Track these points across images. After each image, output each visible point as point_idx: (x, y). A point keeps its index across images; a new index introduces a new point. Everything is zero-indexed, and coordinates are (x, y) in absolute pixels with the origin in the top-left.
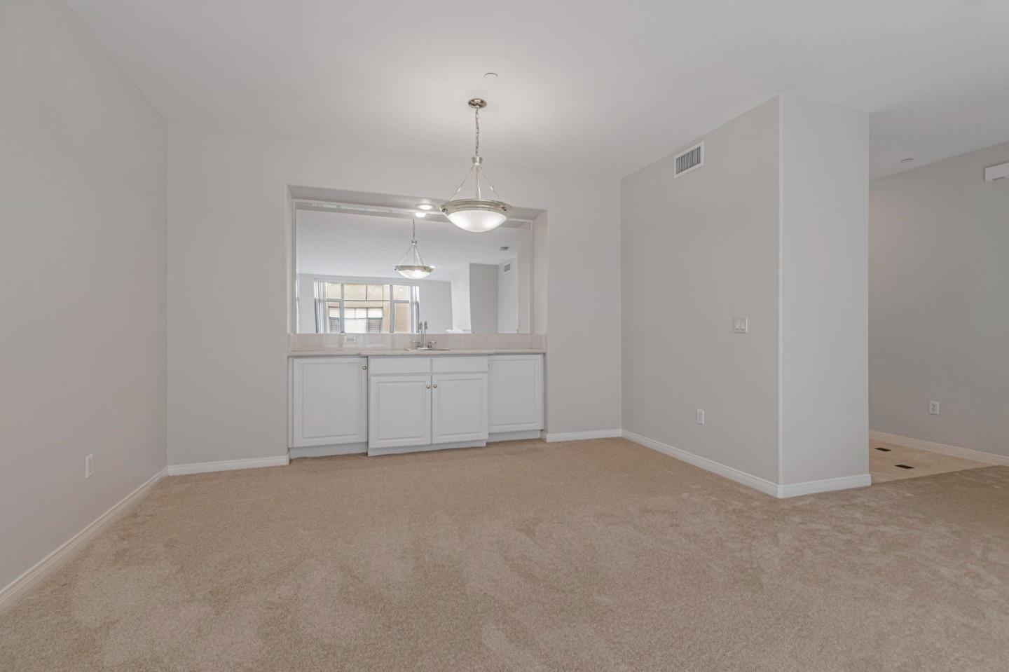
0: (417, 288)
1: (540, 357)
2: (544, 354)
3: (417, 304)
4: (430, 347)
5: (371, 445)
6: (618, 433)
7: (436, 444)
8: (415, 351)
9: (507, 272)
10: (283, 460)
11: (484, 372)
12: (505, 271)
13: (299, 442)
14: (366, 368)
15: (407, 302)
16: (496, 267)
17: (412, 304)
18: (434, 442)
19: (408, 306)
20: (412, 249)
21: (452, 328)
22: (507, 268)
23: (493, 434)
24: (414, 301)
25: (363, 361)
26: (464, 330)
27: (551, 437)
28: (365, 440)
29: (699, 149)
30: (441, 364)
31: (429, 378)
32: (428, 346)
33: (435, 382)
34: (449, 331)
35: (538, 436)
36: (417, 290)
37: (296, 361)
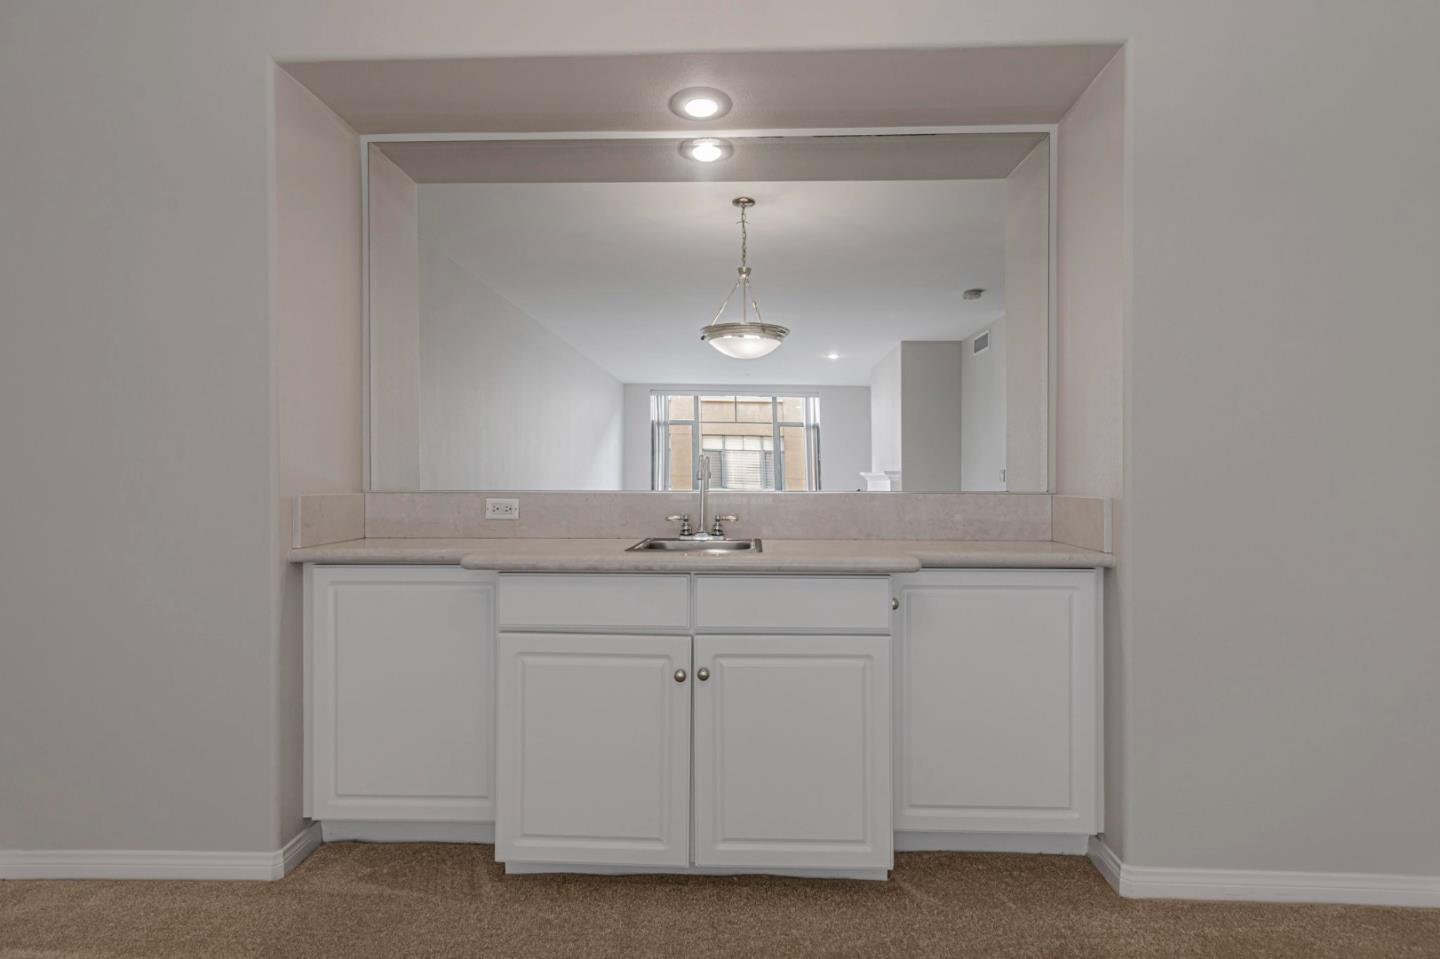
0: (817, 400)
2: (1108, 570)
3: (816, 427)
9: (980, 352)
12: (976, 351)
15: (801, 425)
16: (958, 345)
17: (808, 427)
22: (982, 343)
24: (812, 423)
36: (815, 403)
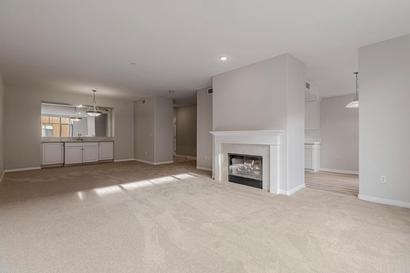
1: (112, 143)
2: (114, 142)
4: (82, 140)
5: (66, 163)
6: (133, 159)
7: (84, 163)
8: (78, 141)
10: (40, 168)
11: (97, 146)
13: (43, 164)
14: (64, 145)
15: (68, 124)
18: (83, 162)
19: (68, 126)
20: (75, 112)
21: (88, 135)
23: (100, 161)
24: (71, 124)
25: (63, 144)
26: (93, 136)
27: (115, 161)
28: (63, 163)
29: (145, 100)
30: (84, 144)
31: (82, 147)
32: (81, 140)
33: (83, 148)
34: (87, 136)
35: (112, 161)
37: (43, 144)
